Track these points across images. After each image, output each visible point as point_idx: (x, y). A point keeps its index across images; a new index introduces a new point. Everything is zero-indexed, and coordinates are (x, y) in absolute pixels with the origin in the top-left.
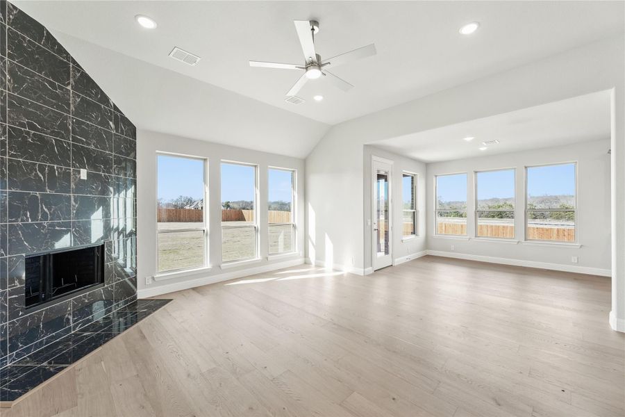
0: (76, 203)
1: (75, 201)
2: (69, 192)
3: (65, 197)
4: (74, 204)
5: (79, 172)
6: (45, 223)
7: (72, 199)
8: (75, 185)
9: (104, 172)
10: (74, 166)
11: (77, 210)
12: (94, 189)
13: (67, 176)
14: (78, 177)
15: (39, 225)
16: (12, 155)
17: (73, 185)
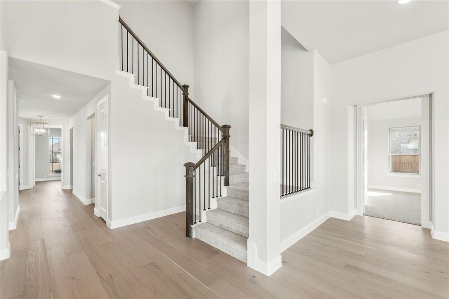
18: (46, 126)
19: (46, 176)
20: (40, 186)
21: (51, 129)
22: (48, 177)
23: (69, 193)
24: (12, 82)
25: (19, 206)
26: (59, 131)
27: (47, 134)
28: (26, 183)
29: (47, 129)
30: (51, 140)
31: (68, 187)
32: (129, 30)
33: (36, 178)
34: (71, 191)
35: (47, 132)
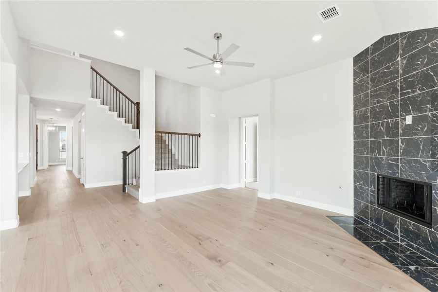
0: (403, 144)
1: (402, 143)
2: (398, 136)
3: (395, 140)
4: (401, 145)
5: (405, 119)
6: (384, 158)
7: (400, 141)
8: (402, 130)
9: (431, 111)
10: (401, 116)
11: (404, 150)
12: (419, 130)
13: (396, 124)
14: (404, 123)
15: (380, 158)
16: (372, 121)
17: (400, 131)
18: (55, 125)
19: (57, 161)
20: (52, 168)
21: (58, 126)
22: (58, 161)
23: (70, 172)
24: (32, 104)
25: (36, 177)
26: (64, 128)
27: (56, 130)
28: (42, 165)
29: (56, 127)
30: (61, 134)
31: (70, 169)
32: (97, 73)
33: (49, 162)
34: (72, 171)
35: (56, 129)
